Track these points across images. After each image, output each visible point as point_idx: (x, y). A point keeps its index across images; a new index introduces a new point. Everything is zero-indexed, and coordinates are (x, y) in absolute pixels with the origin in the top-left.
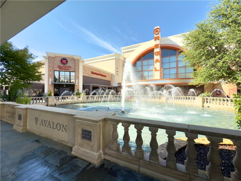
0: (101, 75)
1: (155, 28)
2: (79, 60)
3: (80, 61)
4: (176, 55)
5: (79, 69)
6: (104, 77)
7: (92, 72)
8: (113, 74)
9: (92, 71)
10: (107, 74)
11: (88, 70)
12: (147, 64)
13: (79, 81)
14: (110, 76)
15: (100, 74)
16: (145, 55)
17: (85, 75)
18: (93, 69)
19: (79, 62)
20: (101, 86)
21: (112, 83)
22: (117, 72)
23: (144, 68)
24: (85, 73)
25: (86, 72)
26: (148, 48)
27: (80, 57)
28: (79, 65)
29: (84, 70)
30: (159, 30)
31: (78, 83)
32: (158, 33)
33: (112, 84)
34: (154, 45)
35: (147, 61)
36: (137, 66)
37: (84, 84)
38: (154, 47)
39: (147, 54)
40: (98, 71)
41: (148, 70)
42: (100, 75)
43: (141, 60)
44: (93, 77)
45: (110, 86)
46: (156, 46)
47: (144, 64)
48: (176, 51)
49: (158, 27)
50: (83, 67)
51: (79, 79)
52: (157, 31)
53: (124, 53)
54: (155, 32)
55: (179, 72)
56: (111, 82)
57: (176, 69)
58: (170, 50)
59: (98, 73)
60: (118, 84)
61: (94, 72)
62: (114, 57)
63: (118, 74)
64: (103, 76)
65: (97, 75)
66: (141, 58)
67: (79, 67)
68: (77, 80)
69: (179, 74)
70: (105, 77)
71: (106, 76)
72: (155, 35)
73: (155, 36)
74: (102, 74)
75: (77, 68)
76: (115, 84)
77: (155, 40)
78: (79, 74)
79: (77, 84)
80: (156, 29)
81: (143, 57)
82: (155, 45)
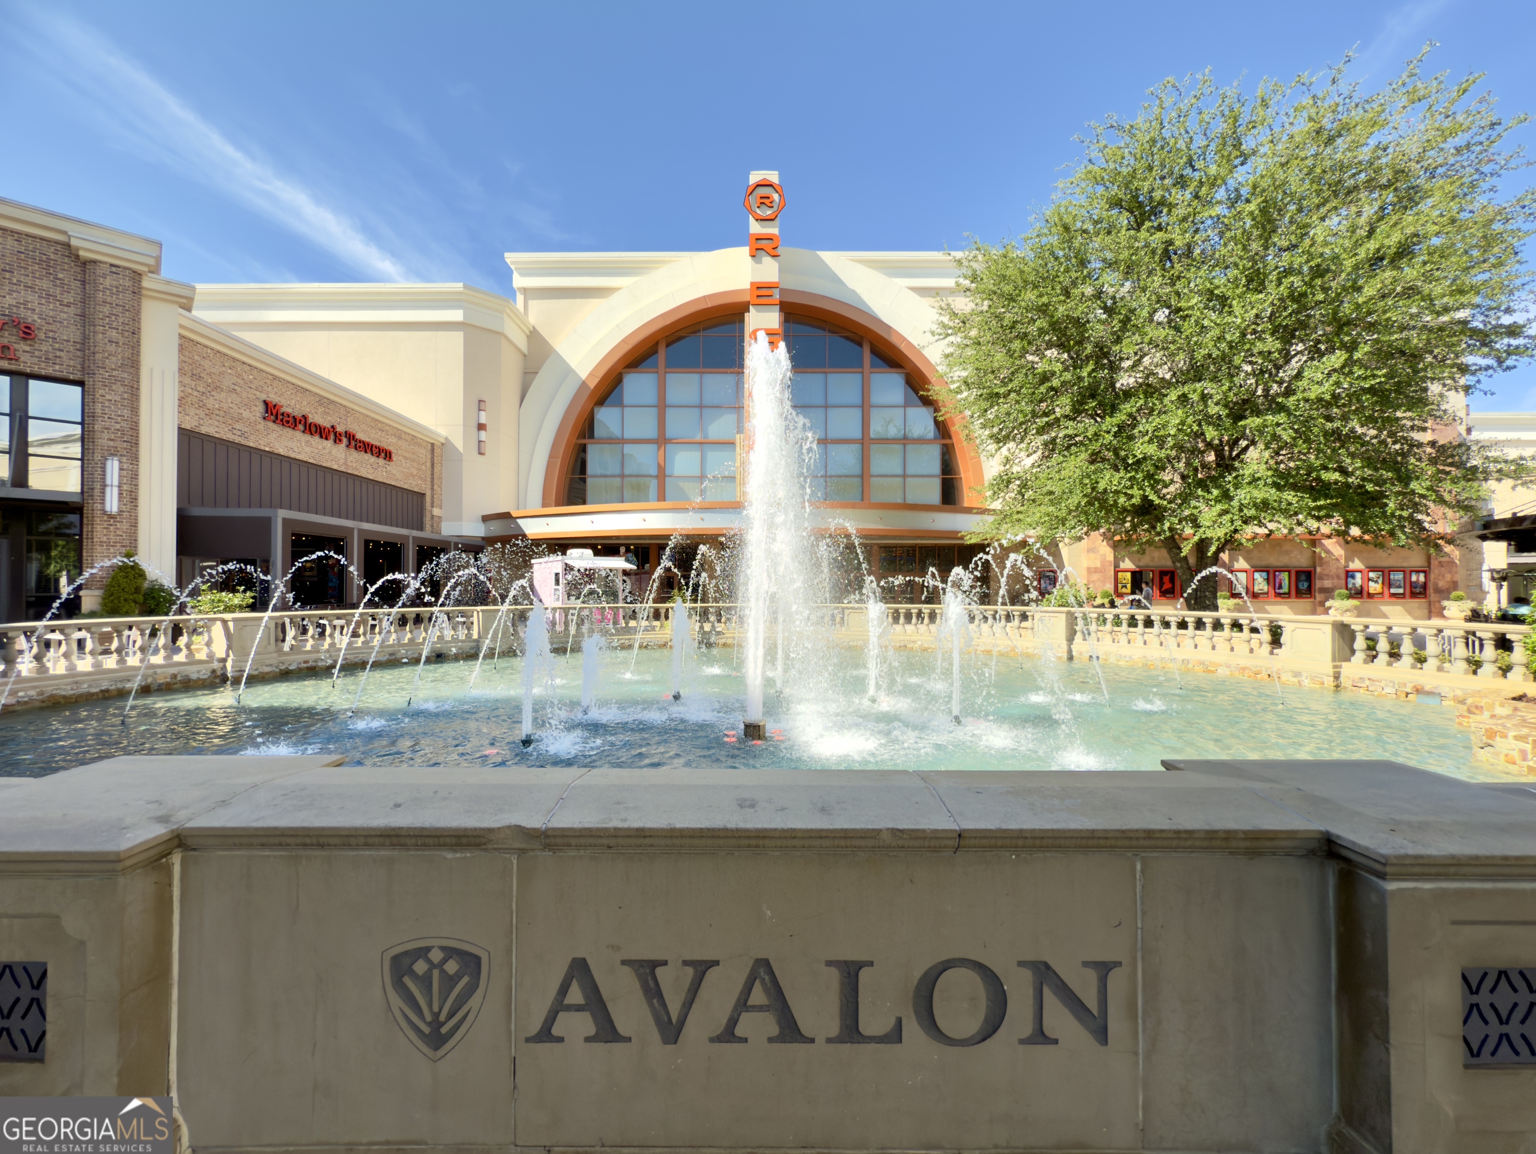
0: (350, 437)
1: (755, 177)
2: (137, 276)
3: (146, 283)
4: (862, 366)
5: (133, 363)
6: (373, 459)
7: (266, 403)
8: (446, 444)
9: (274, 398)
10: (399, 434)
11: (227, 382)
12: (695, 400)
13: (134, 476)
14: (424, 454)
15: (339, 429)
16: (679, 339)
17: (204, 430)
18: (275, 378)
19: (137, 292)
20: (361, 531)
21: (436, 512)
22: (481, 427)
23: (677, 423)
24: (202, 406)
25: (210, 403)
26: (704, 298)
27: (153, 251)
28: (136, 318)
29: (187, 380)
30: (776, 197)
31: (130, 496)
32: (769, 212)
33: (440, 517)
34: (748, 286)
35: (695, 377)
36: (627, 400)
37: (197, 511)
38: (746, 298)
39: (699, 331)
40: (324, 402)
41: (698, 437)
42: (337, 439)
43: (656, 365)
44: (282, 452)
45: (421, 528)
46: (762, 291)
47: (672, 397)
48: (860, 345)
49: (773, 177)
50: (181, 348)
51: (134, 458)
52: (765, 201)
53: (530, 293)
54: (753, 200)
55: (874, 470)
56: (428, 499)
57: (857, 447)
58: (830, 331)
59: (328, 425)
60: (486, 519)
61: (292, 405)
62: (456, 315)
63: (487, 449)
64: (366, 447)
65: (316, 440)
66: (655, 352)
67: (135, 348)
68: (113, 468)
69: (873, 480)
70: (381, 461)
71: (387, 455)
72: (751, 219)
73: (755, 228)
74: (360, 436)
75: (112, 348)
76: (459, 518)
77: (753, 256)
78: (135, 410)
79: (112, 503)
80: (758, 186)
81: (668, 345)
82: (752, 284)
